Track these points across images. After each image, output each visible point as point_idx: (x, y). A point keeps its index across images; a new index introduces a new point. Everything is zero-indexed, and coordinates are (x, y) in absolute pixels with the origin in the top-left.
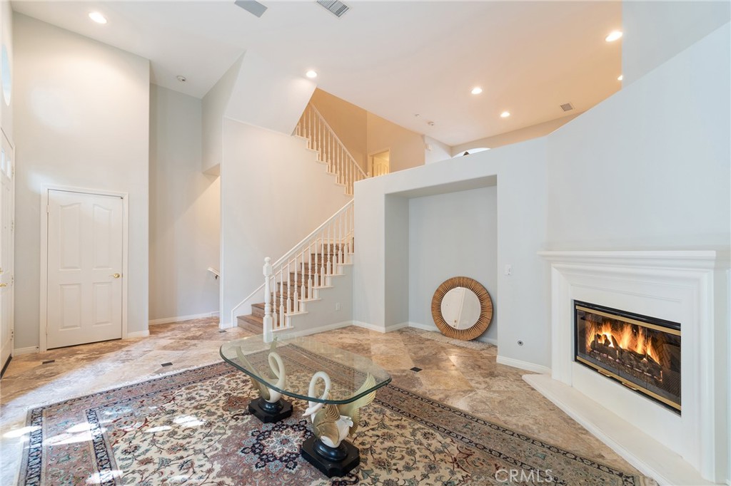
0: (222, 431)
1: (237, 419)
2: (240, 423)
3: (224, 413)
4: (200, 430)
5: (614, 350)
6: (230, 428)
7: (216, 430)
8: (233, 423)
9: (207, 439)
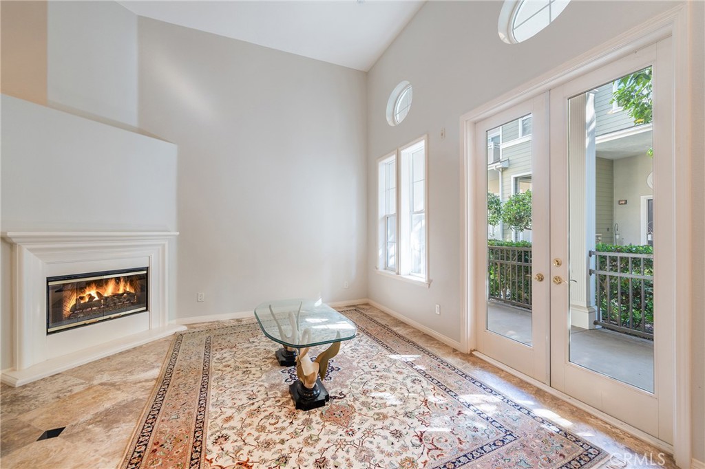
0: (353, 384)
1: (341, 394)
2: (339, 389)
3: (352, 403)
4: (372, 388)
5: (99, 301)
6: (347, 386)
7: (358, 386)
8: (345, 391)
9: (364, 381)
